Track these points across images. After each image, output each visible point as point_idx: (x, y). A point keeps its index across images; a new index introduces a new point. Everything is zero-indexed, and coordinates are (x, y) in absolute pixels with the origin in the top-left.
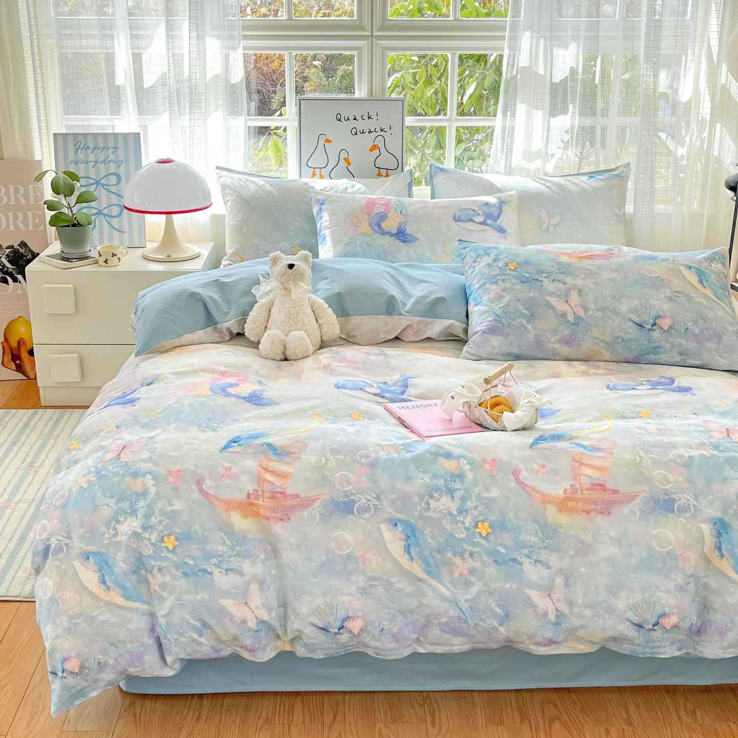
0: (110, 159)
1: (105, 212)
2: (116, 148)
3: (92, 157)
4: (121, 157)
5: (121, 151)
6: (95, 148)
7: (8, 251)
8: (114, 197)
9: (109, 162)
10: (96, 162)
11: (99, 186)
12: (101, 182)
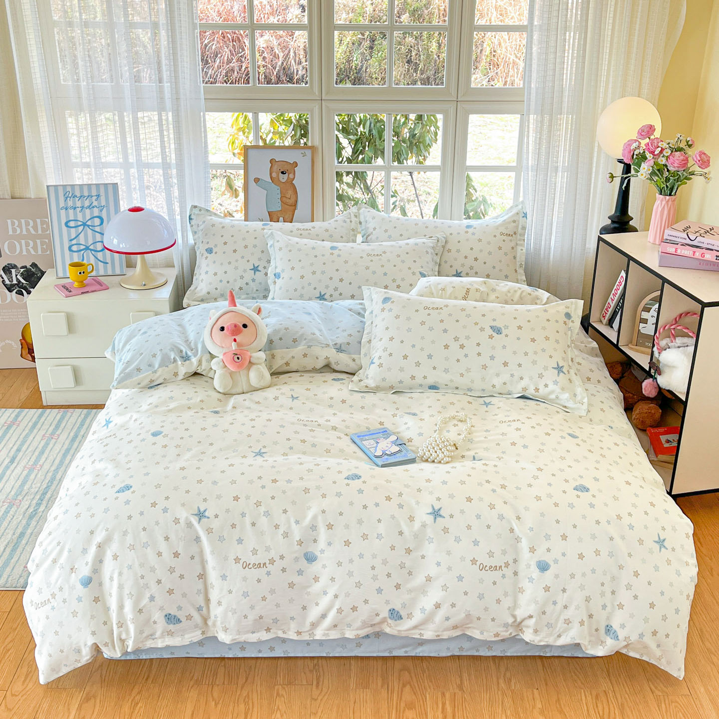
0: (94, 205)
1: (91, 247)
2: (98, 196)
3: (79, 204)
4: (103, 203)
5: (103, 198)
6: (81, 196)
7: (22, 270)
8: (98, 236)
9: (93, 207)
10: (82, 207)
11: (86, 227)
12: (87, 223)
